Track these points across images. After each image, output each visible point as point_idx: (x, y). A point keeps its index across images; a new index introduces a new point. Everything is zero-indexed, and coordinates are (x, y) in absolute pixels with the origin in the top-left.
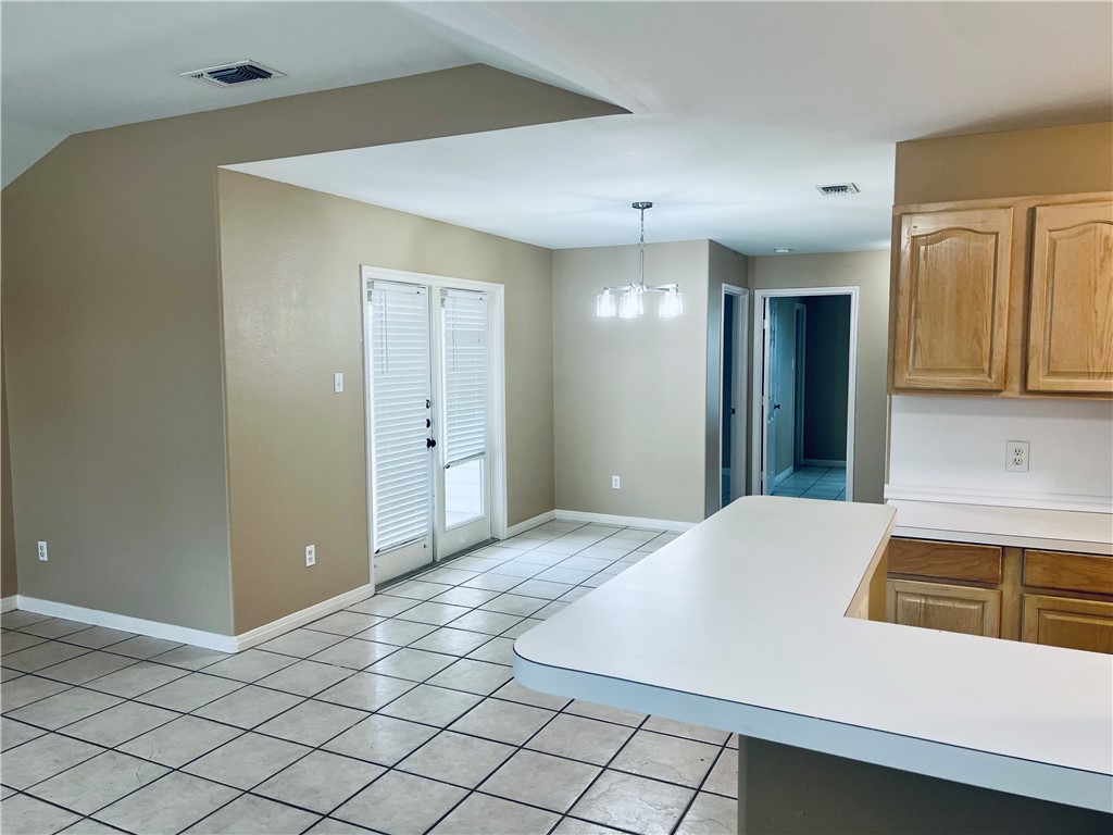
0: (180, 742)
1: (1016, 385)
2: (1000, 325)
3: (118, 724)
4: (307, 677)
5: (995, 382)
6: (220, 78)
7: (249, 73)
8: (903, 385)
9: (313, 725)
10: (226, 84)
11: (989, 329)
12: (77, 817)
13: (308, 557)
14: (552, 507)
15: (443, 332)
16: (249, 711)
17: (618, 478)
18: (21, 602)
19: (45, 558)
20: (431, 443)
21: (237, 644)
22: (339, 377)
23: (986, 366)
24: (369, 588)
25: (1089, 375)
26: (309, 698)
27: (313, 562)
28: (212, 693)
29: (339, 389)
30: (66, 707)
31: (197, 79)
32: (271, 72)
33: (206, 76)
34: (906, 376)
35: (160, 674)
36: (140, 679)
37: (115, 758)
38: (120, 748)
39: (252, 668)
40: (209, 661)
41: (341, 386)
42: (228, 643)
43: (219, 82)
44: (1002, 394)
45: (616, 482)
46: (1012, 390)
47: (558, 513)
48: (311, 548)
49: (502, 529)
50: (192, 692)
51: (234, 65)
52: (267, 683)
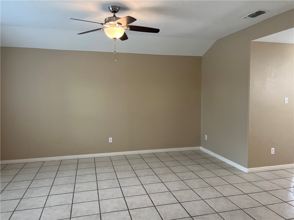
0: (228, 191)
3: (215, 181)
4: (266, 185)
6: (251, 17)
7: (259, 13)
9: (265, 199)
10: (253, 18)
12: (201, 199)
13: (272, 151)
16: (247, 189)
18: (201, 148)
19: (206, 139)
21: (248, 170)
22: (287, 99)
26: (266, 191)
27: (274, 153)
28: (239, 181)
29: (286, 102)
30: (205, 174)
31: (245, 19)
32: (265, 11)
33: (247, 17)
35: (227, 173)
36: (222, 172)
37: (212, 189)
38: (214, 187)
39: (251, 178)
40: (239, 173)
41: (287, 102)
42: (245, 170)
43: (251, 18)
48: (273, 149)
50: (234, 179)
51: (254, 12)
52: (254, 183)
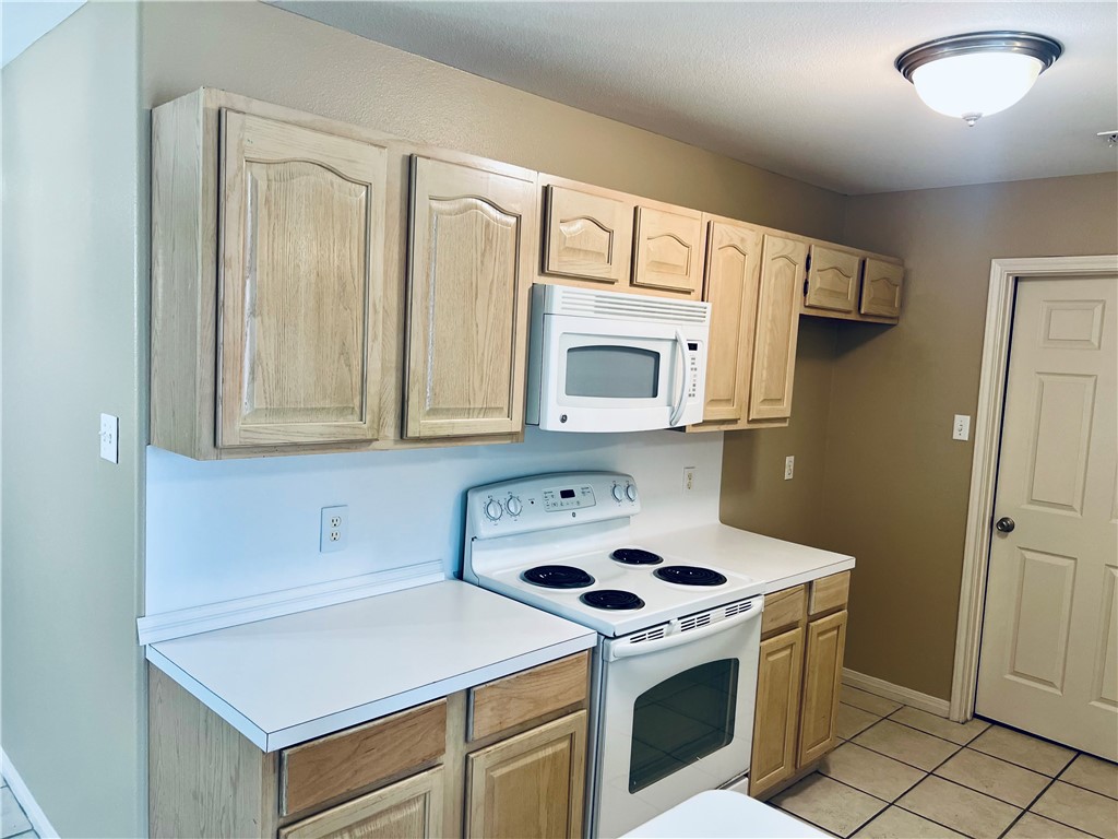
1: (390, 430)
2: (375, 337)
5: (370, 428)
8: (236, 442)
11: (360, 342)
23: (357, 402)
25: (468, 412)
34: (238, 425)
44: (375, 444)
46: (386, 438)
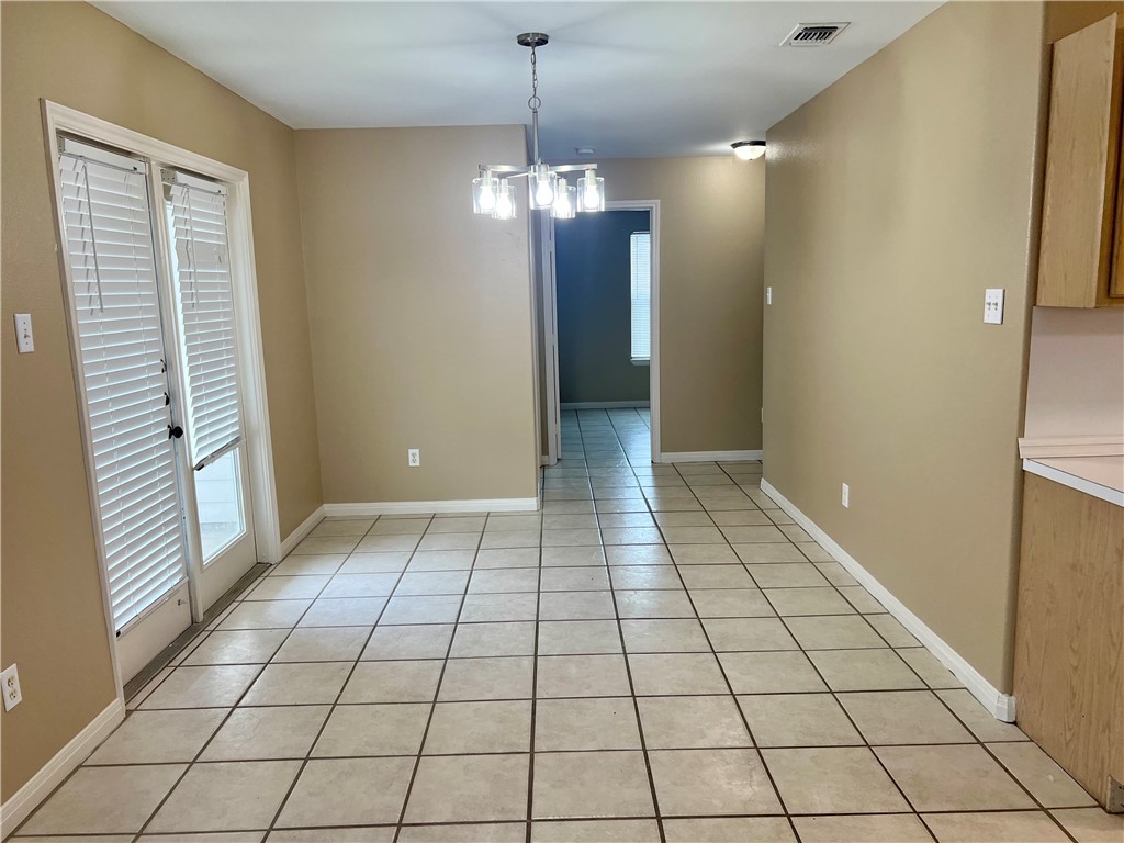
14: (321, 501)
15: (173, 242)
17: (417, 451)
20: (176, 432)
24: (117, 706)
41: (30, 340)
45: (414, 457)
47: (328, 509)
49: (274, 547)
